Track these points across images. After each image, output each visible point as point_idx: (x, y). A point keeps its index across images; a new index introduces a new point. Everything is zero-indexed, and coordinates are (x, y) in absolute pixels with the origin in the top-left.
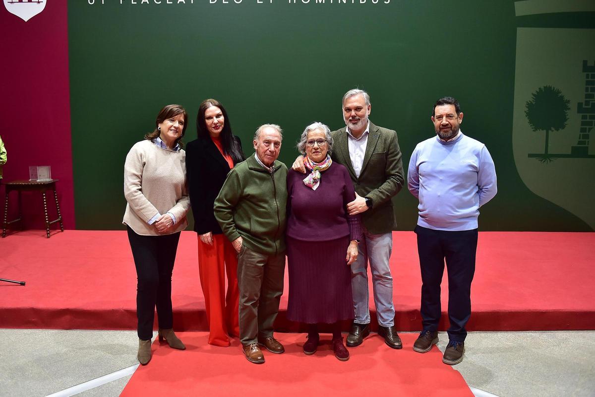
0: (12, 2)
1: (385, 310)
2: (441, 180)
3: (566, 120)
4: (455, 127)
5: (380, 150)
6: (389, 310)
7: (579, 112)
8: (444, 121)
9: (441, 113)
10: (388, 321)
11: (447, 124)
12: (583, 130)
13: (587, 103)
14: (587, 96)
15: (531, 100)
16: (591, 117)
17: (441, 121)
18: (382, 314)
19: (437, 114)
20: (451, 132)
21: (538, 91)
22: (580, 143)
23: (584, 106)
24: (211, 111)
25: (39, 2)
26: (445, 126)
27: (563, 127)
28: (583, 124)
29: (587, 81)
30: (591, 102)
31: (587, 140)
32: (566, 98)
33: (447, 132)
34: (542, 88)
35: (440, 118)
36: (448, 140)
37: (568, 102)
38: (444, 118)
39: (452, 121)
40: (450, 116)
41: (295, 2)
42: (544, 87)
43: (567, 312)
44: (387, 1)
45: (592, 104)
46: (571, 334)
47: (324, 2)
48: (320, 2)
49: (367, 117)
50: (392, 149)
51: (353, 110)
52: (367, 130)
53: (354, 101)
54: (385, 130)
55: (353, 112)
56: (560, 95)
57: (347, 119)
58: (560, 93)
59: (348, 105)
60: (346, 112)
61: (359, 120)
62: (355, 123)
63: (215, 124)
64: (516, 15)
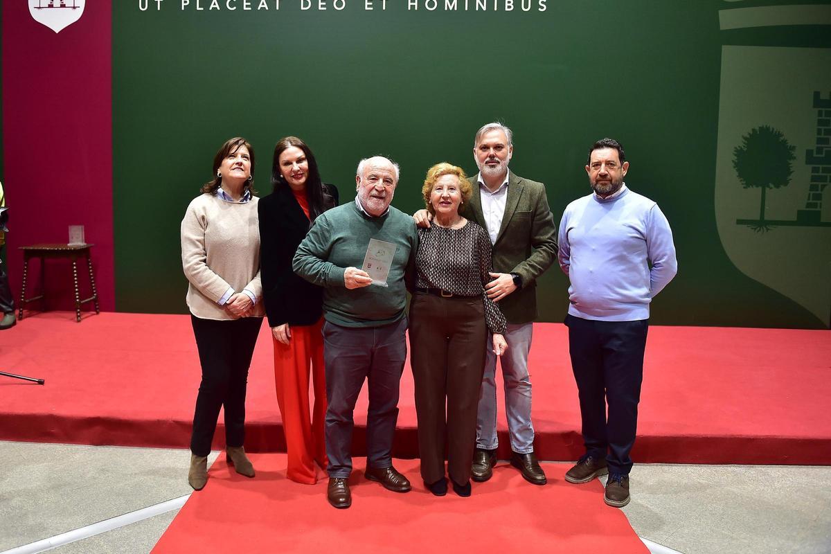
0: (39, 8)
1: (521, 429)
2: (594, 250)
3: (789, 173)
4: (617, 181)
5: (524, 208)
6: (527, 430)
7: (808, 162)
8: (603, 170)
9: (600, 159)
10: (525, 444)
11: (606, 175)
12: (813, 188)
13: (819, 150)
14: (819, 141)
15: (742, 145)
16: (824, 170)
17: (598, 170)
18: (517, 435)
19: (594, 160)
20: (611, 186)
21: (751, 133)
22: (809, 205)
23: (815, 155)
25: (74, 7)
26: (603, 176)
27: (786, 183)
28: (814, 179)
29: (819, 120)
30: (825, 149)
31: (819, 202)
32: (790, 143)
33: (606, 184)
34: (757, 128)
35: (597, 165)
36: (607, 196)
37: (793, 148)
38: (603, 165)
40: (611, 164)
41: (416, 9)
42: (760, 127)
43: (784, 439)
44: (542, 8)
45: (826, 151)
46: (789, 470)
47: (456, 9)
48: (451, 8)
49: (507, 161)
50: (541, 207)
51: (491, 149)
52: (507, 180)
53: (494, 137)
54: (529, 182)
55: (492, 151)
56: (782, 138)
57: (482, 160)
58: (782, 135)
59: (486, 141)
60: (480, 151)
61: (498, 162)
62: (493, 166)
63: (294, 172)
64: (721, 29)
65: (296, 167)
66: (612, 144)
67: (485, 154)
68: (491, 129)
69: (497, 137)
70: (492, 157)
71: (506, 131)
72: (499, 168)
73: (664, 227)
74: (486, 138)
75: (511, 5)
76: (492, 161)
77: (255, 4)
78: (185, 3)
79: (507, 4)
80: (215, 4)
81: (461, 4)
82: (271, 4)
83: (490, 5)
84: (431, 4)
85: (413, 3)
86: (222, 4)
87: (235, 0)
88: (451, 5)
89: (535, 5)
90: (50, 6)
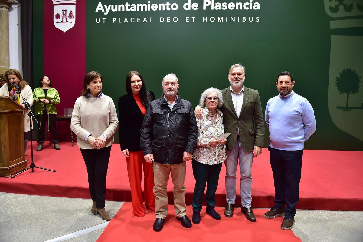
0: (58, 23)
2: (278, 120)
3: (359, 87)
4: (290, 89)
5: (251, 101)
6: (249, 198)
8: (284, 85)
9: (282, 80)
11: (286, 87)
17: (282, 85)
18: (245, 200)
20: (287, 92)
21: (343, 71)
24: (134, 78)
25: (71, 22)
26: (284, 88)
33: (285, 91)
34: (345, 69)
35: (281, 83)
36: (285, 95)
37: (360, 77)
38: (284, 83)
39: (288, 86)
40: (287, 82)
41: (206, 21)
44: (258, 20)
47: (222, 21)
48: (220, 21)
49: (243, 80)
50: (258, 101)
51: (236, 75)
52: (243, 89)
53: (237, 70)
54: (252, 90)
56: (356, 73)
58: (356, 72)
59: (234, 72)
60: (231, 76)
61: (239, 81)
62: (236, 83)
63: (136, 86)
64: (331, 28)
65: (137, 84)
66: (288, 74)
68: (236, 66)
69: (239, 70)
70: (236, 78)
71: (242, 67)
72: (240, 83)
73: (310, 110)
75: (245, 19)
76: (237, 80)
77: (142, 20)
78: (114, 20)
79: (243, 19)
80: (126, 20)
81: (224, 19)
82: (148, 20)
83: (236, 19)
84: (212, 19)
85: (205, 19)
86: (129, 20)
87: (134, 18)
88: (220, 19)
89: (255, 19)
90: (62, 22)
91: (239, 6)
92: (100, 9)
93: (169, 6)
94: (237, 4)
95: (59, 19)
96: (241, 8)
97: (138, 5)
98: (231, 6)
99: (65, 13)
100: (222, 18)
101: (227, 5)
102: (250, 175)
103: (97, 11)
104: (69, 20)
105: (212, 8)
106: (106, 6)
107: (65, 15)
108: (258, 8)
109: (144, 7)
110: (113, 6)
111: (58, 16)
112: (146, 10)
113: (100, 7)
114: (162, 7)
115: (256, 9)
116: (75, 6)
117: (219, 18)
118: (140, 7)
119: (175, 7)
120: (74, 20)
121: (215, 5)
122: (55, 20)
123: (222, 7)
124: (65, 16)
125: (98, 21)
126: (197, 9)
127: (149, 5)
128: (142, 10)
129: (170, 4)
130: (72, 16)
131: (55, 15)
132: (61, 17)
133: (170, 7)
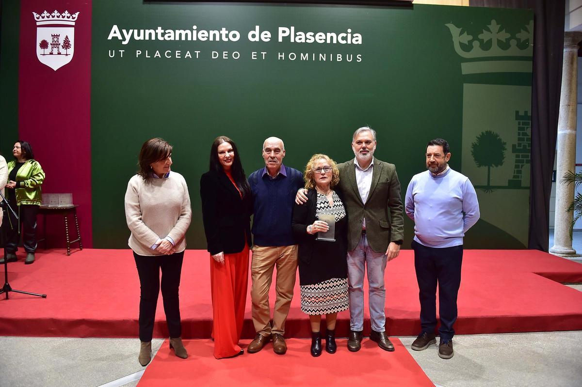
0: (44, 55)
1: (379, 317)
2: (431, 207)
3: (503, 158)
5: (383, 180)
6: (382, 317)
7: (513, 152)
9: (431, 152)
10: (381, 326)
12: (517, 167)
13: (519, 145)
14: (519, 139)
15: (476, 141)
16: (523, 156)
18: (376, 321)
19: (428, 152)
21: (481, 134)
22: (514, 177)
23: (517, 148)
24: (223, 146)
25: (67, 55)
27: (501, 164)
28: (517, 161)
29: (519, 127)
31: (520, 175)
32: (503, 140)
37: (505, 144)
41: (283, 59)
42: (486, 132)
43: (513, 317)
44: (359, 60)
45: (523, 145)
46: (516, 335)
47: (307, 59)
48: (304, 59)
49: (374, 150)
50: (394, 180)
51: (364, 143)
52: (372, 163)
53: (365, 136)
54: (386, 164)
55: (364, 145)
56: (498, 138)
57: (358, 150)
58: (498, 136)
59: (360, 138)
60: (357, 145)
61: (368, 151)
62: (364, 154)
63: (226, 158)
64: (463, 74)
65: (227, 155)
67: (359, 146)
68: (363, 131)
69: (368, 136)
70: (364, 148)
71: (372, 132)
72: (368, 155)
74: (360, 136)
75: (340, 57)
76: (364, 151)
77: (183, 54)
78: (138, 53)
79: (338, 57)
80: (158, 54)
81: (310, 57)
82: (194, 55)
83: (328, 58)
84: (292, 56)
85: (281, 56)
86: (162, 54)
87: (170, 52)
88: (304, 57)
89: (355, 58)
90: (51, 54)
91: (332, 38)
92: (115, 35)
93: (226, 34)
94: (329, 35)
95: (45, 50)
96: (335, 41)
97: (178, 32)
98: (320, 37)
99: (55, 39)
100: (307, 54)
101: (314, 36)
102: (383, 286)
103: (110, 38)
104: (63, 51)
105: (292, 40)
106: (124, 31)
107: (57, 42)
108: (360, 42)
109: (186, 35)
110: (136, 31)
111: (44, 45)
112: (189, 39)
113: (115, 32)
114: (214, 35)
115: (356, 43)
116: (73, 29)
117: (302, 54)
118: (180, 35)
119: (235, 36)
120: (71, 51)
121: (296, 36)
122: (39, 51)
123: (306, 39)
124: (55, 45)
125: (111, 55)
126: (268, 40)
127: (195, 32)
128: (183, 38)
129: (227, 32)
130: (69, 44)
131: (39, 42)
132: (50, 46)
133: (227, 36)
